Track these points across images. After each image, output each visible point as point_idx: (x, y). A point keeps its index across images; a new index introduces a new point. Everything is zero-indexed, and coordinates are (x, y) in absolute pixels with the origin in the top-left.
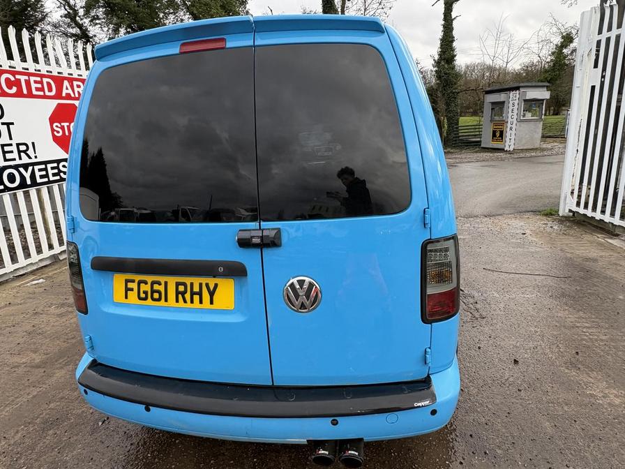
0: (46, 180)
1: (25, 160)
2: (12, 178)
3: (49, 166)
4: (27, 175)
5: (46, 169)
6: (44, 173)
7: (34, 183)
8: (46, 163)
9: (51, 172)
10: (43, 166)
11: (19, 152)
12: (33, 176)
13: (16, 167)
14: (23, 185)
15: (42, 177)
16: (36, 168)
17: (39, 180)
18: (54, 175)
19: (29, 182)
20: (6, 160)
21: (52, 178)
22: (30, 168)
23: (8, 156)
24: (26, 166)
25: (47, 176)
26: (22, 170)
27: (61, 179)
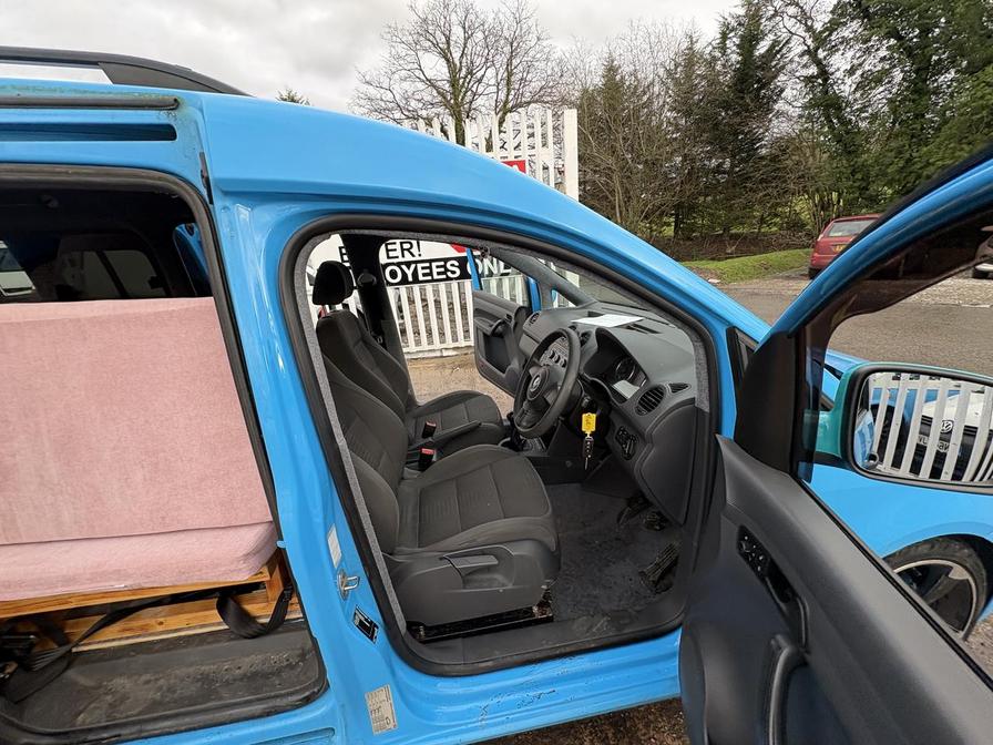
0: (429, 278)
1: (408, 257)
2: (394, 274)
3: (434, 265)
4: (409, 273)
5: (430, 268)
6: (428, 271)
7: (416, 280)
8: (431, 261)
9: (435, 270)
10: (428, 265)
11: (403, 250)
12: (415, 273)
13: (399, 264)
14: (404, 281)
15: (424, 275)
16: (419, 266)
17: (421, 278)
18: (439, 273)
19: (410, 279)
20: (388, 257)
21: (436, 277)
22: (413, 266)
23: (391, 254)
24: (408, 264)
25: (431, 274)
26: (404, 267)
27: (448, 279)
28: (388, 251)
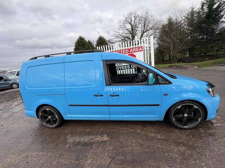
1: (120, 65)
2: (118, 68)
3: (125, 66)
4: (121, 68)
5: (124, 67)
7: (122, 69)
8: (124, 66)
9: (125, 67)
11: (119, 64)
12: (122, 68)
13: (119, 66)
14: (120, 69)
15: (123, 68)
16: (122, 67)
17: (123, 69)
18: (126, 68)
19: (121, 69)
21: (125, 68)
22: (121, 67)
23: (118, 65)
24: (120, 66)
25: (124, 68)
26: (120, 67)
27: (128, 69)
28: (117, 64)
